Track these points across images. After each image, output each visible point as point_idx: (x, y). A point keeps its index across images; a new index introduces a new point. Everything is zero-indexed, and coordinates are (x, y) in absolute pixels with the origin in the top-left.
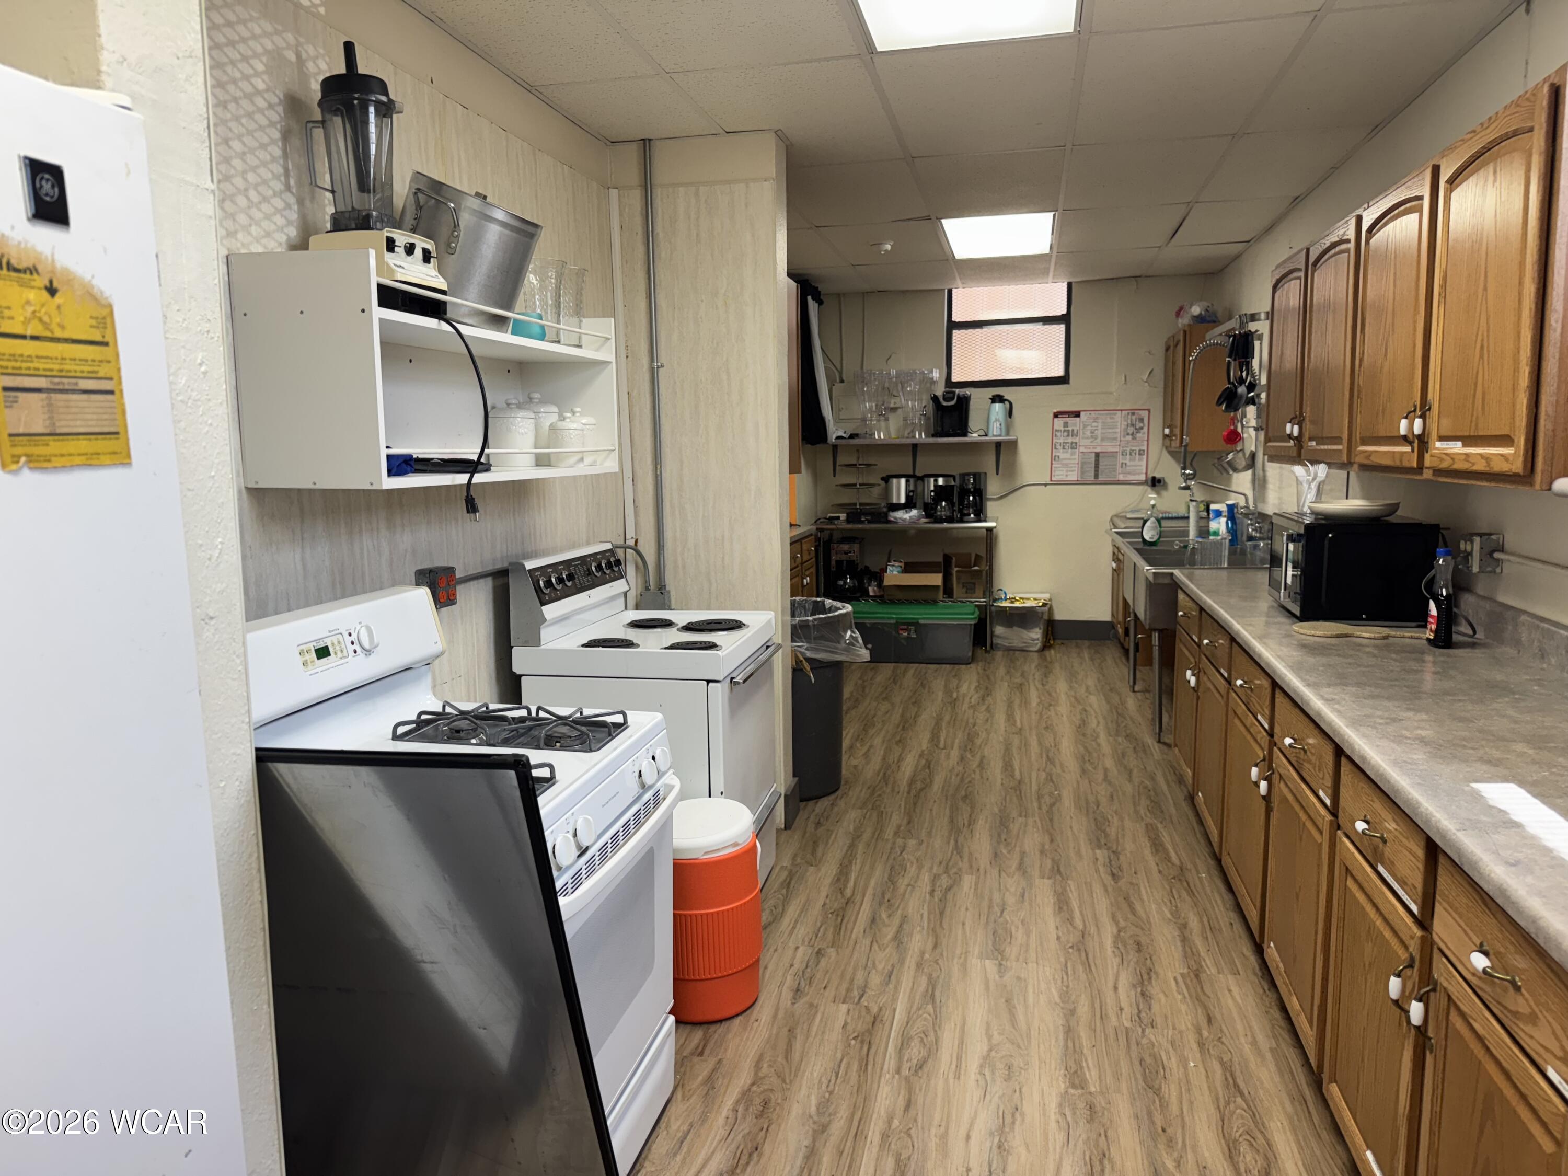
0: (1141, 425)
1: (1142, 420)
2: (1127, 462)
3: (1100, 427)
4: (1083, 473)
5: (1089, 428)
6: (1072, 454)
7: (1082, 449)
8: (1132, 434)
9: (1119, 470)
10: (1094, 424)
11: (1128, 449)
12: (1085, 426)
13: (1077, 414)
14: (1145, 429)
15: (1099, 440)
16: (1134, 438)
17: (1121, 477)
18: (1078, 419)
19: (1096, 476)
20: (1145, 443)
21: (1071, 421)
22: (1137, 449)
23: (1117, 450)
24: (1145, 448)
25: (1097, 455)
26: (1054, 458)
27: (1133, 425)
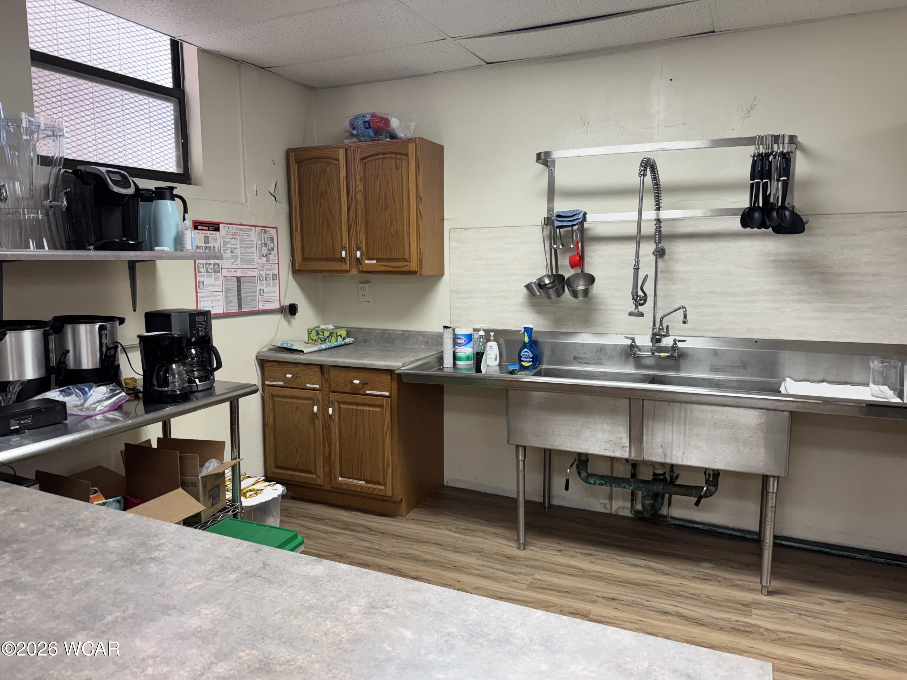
0: (272, 245)
1: (272, 239)
2: (264, 287)
3: (238, 246)
4: (228, 303)
5: (229, 245)
6: (216, 279)
7: (225, 273)
8: (266, 256)
9: (259, 298)
10: (233, 241)
11: (264, 273)
12: (225, 243)
13: (215, 227)
14: (276, 249)
15: (239, 262)
16: (268, 260)
17: (261, 307)
18: (217, 233)
19: (240, 306)
20: (277, 265)
21: (212, 234)
22: (271, 273)
23: (254, 274)
24: (276, 272)
25: (239, 279)
26: (197, 285)
27: (266, 245)
